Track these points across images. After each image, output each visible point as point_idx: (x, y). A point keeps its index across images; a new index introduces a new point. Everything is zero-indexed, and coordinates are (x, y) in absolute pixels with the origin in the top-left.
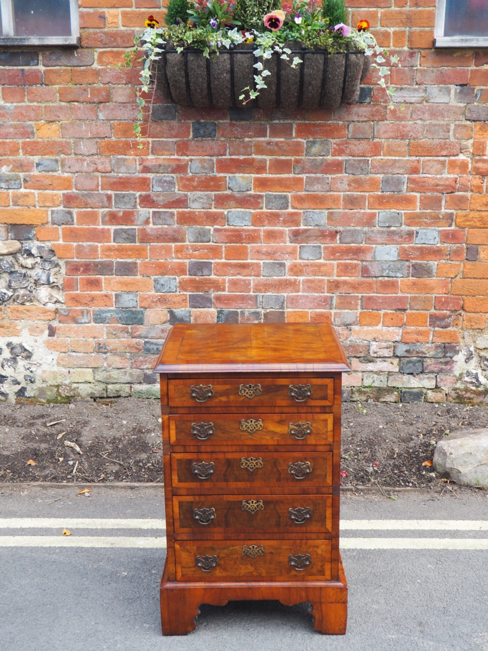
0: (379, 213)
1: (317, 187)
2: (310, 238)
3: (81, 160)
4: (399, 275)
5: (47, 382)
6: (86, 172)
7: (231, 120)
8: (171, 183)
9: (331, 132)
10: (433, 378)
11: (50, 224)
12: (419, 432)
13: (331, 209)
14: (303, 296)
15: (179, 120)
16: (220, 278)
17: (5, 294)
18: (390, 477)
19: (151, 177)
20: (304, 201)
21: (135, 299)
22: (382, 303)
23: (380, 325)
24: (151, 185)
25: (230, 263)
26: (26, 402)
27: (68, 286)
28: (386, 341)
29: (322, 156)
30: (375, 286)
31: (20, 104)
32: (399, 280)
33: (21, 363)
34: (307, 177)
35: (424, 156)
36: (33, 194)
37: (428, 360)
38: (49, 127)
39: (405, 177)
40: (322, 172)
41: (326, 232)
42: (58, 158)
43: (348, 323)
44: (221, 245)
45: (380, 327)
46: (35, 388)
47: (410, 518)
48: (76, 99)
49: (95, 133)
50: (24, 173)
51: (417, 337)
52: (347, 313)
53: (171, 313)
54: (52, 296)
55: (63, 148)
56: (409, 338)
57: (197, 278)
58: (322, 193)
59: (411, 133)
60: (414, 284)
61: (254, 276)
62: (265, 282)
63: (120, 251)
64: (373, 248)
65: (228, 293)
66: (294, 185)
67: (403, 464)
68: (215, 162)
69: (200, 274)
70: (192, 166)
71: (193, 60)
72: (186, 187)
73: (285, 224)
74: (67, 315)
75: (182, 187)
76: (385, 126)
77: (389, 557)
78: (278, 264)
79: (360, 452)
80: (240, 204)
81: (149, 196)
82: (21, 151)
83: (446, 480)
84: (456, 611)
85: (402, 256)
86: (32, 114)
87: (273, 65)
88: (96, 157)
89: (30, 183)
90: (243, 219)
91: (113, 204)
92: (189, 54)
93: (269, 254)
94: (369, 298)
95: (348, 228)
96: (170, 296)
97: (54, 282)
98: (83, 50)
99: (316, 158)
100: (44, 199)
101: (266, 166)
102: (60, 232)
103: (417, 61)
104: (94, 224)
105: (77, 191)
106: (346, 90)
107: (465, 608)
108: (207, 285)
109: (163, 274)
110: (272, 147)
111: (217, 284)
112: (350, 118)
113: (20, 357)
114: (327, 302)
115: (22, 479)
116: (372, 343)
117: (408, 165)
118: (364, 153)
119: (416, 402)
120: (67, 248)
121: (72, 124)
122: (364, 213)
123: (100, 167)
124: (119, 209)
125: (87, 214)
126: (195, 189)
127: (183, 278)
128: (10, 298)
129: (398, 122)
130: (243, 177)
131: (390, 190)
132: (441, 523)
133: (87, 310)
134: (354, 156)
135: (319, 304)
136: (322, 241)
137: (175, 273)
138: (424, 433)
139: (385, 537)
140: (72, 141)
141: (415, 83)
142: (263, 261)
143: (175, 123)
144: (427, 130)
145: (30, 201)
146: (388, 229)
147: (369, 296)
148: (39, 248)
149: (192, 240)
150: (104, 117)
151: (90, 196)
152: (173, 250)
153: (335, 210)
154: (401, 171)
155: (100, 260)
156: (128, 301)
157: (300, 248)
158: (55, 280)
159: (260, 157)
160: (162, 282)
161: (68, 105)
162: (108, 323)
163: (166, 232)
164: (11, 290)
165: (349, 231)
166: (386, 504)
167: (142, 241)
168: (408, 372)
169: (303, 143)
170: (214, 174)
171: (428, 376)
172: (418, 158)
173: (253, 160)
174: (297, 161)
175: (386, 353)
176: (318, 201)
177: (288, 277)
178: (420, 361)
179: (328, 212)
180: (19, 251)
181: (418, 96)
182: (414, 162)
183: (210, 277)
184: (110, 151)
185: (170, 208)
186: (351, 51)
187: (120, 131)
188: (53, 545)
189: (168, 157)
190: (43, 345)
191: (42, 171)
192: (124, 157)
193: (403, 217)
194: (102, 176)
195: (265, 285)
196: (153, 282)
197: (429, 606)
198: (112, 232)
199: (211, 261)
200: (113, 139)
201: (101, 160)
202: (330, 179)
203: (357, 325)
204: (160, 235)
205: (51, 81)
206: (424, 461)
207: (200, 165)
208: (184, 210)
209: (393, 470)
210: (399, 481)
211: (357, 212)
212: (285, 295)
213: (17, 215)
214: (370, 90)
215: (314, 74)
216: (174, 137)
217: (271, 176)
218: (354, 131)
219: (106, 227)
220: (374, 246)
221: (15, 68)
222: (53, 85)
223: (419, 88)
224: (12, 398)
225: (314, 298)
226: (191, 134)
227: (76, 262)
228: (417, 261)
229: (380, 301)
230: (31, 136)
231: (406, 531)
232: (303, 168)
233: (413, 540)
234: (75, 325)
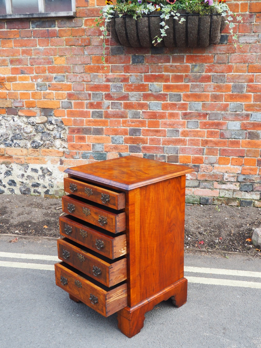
0: (230, 104)
1: (197, 89)
2: (193, 117)
3: (76, 75)
4: (240, 138)
5: (59, 187)
6: (78, 82)
7: (152, 54)
8: (121, 87)
9: (205, 60)
10: (258, 194)
11: (61, 108)
12: (247, 223)
13: (204, 101)
14: (188, 148)
15: (125, 54)
16: (145, 137)
17: (40, 143)
18: (227, 246)
19: (111, 84)
20: (190, 97)
21: (102, 147)
22: (231, 152)
23: (230, 164)
24: (110, 89)
25: (150, 129)
26: (49, 197)
27: (70, 140)
28: (232, 173)
29: (200, 73)
30: (227, 143)
31: (47, 47)
32: (241, 140)
33: (47, 177)
34: (191, 84)
35: (257, 73)
36: (53, 93)
37: (256, 184)
38: (61, 59)
39: (245, 84)
40: (200, 82)
41: (201, 114)
42: (65, 74)
43: (212, 163)
44: (146, 120)
45: (229, 165)
46: (53, 190)
47: (234, 269)
48: (74, 44)
49: (83, 61)
50: (48, 82)
51: (250, 171)
52: (212, 157)
53: (120, 155)
54: (62, 144)
55: (67, 70)
56: (245, 172)
57: (133, 137)
58: (200, 93)
59: (249, 60)
60: (249, 142)
61: (163, 136)
62: (168, 140)
63: (95, 122)
64: (227, 123)
65: (149, 145)
66: (185, 88)
67: (235, 239)
68: (143, 76)
69: (135, 135)
70: (131, 79)
71: (128, 21)
72: (128, 90)
73: (179, 109)
74: (69, 154)
75: (126, 90)
76: (235, 56)
77: (217, 289)
78: (175, 130)
79: (213, 232)
80: (156, 99)
81: (109, 94)
82: (47, 71)
83: (258, 249)
84: (246, 324)
85: (243, 127)
86: (52, 52)
87: (171, 23)
88: (83, 74)
89: (51, 87)
90: (157, 106)
91: (92, 98)
92: (126, 18)
93: (170, 125)
94: (224, 150)
95: (213, 112)
96: (120, 146)
97: (63, 138)
98: (77, 18)
99: (197, 74)
100: (58, 95)
101: (170, 78)
102: (66, 113)
103: (254, 20)
104: (82, 108)
105: (74, 92)
106: (211, 36)
107: (252, 322)
108: (138, 141)
109: (116, 134)
110: (173, 68)
111: (144, 140)
112: (215, 52)
113: (47, 175)
114: (201, 151)
115: (39, 235)
116: (225, 174)
117: (247, 78)
118: (223, 71)
119: (248, 206)
120: (69, 121)
121: (72, 57)
122: (222, 104)
123: (85, 79)
124: (94, 101)
125: (79, 103)
126: (133, 90)
127: (126, 137)
128: (42, 145)
129: (242, 54)
130: (157, 84)
131: (237, 91)
132: (251, 273)
133: (78, 152)
134: (217, 73)
135: (197, 152)
136: (199, 119)
137: (122, 134)
138: (250, 223)
139: (217, 278)
140: (71, 66)
141: (252, 32)
142: (168, 129)
143: (123, 56)
144: (259, 58)
145: (51, 96)
146: (235, 113)
147: (224, 149)
148: (56, 120)
149: (131, 117)
150: (87, 53)
151: (80, 94)
152: (121, 122)
153: (206, 102)
154: (243, 81)
155: (85, 127)
156: (99, 148)
157: (187, 122)
158: (63, 137)
159: (167, 74)
160: (115, 138)
161: (69, 47)
162: (88, 159)
163: (118, 113)
164: (43, 141)
165: (214, 113)
166: (222, 260)
167: (106, 117)
168: (244, 190)
169: (190, 66)
170: (143, 82)
171: (255, 193)
172: (253, 74)
173: (163, 75)
174: (186, 76)
175: (232, 179)
176: (197, 97)
177: (181, 138)
178: (251, 184)
179: (203, 103)
180: (47, 122)
181: (254, 39)
182: (250, 76)
183: (140, 136)
184: (90, 71)
185: (120, 100)
186: (213, 14)
187: (95, 60)
188: (45, 269)
189: (119, 74)
190: (57, 169)
191: (57, 81)
192: (97, 74)
193: (244, 106)
194: (86, 84)
195: (168, 141)
196: (111, 139)
197: (232, 319)
198: (91, 112)
199: (140, 128)
200: (92, 64)
201: (86, 76)
202: (204, 85)
203: (217, 164)
204: (115, 114)
205: (61, 35)
206: (247, 238)
207: (135, 78)
208: (127, 101)
209: (229, 242)
210: (231, 248)
211: (218, 103)
212: (179, 147)
213: (45, 103)
214: (227, 36)
215: (193, 27)
216: (122, 63)
217: (172, 84)
218: (218, 59)
219: (88, 110)
220: (227, 122)
221: (44, 29)
222: (62, 37)
223: (255, 35)
224: (43, 195)
225: (194, 149)
226: (131, 61)
227: (73, 127)
228: (251, 130)
229: (230, 151)
230: (52, 63)
231: (230, 276)
232: (189, 79)
233: (232, 281)
234: (73, 159)
